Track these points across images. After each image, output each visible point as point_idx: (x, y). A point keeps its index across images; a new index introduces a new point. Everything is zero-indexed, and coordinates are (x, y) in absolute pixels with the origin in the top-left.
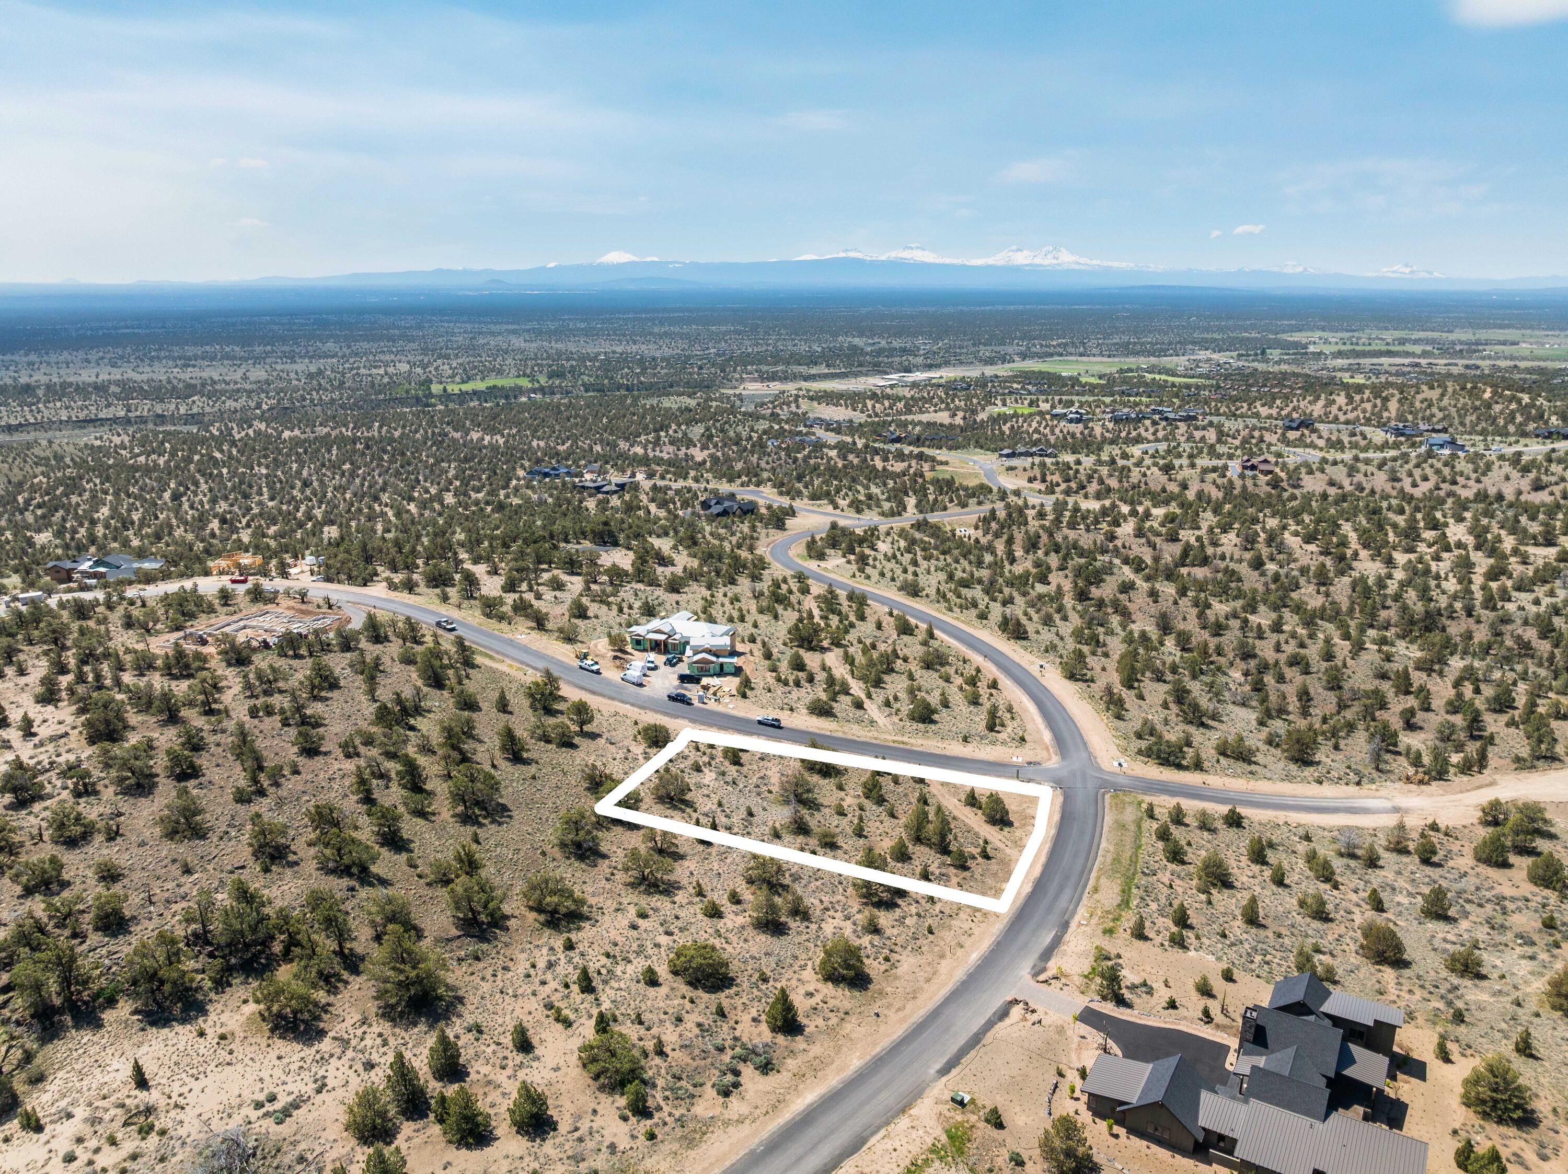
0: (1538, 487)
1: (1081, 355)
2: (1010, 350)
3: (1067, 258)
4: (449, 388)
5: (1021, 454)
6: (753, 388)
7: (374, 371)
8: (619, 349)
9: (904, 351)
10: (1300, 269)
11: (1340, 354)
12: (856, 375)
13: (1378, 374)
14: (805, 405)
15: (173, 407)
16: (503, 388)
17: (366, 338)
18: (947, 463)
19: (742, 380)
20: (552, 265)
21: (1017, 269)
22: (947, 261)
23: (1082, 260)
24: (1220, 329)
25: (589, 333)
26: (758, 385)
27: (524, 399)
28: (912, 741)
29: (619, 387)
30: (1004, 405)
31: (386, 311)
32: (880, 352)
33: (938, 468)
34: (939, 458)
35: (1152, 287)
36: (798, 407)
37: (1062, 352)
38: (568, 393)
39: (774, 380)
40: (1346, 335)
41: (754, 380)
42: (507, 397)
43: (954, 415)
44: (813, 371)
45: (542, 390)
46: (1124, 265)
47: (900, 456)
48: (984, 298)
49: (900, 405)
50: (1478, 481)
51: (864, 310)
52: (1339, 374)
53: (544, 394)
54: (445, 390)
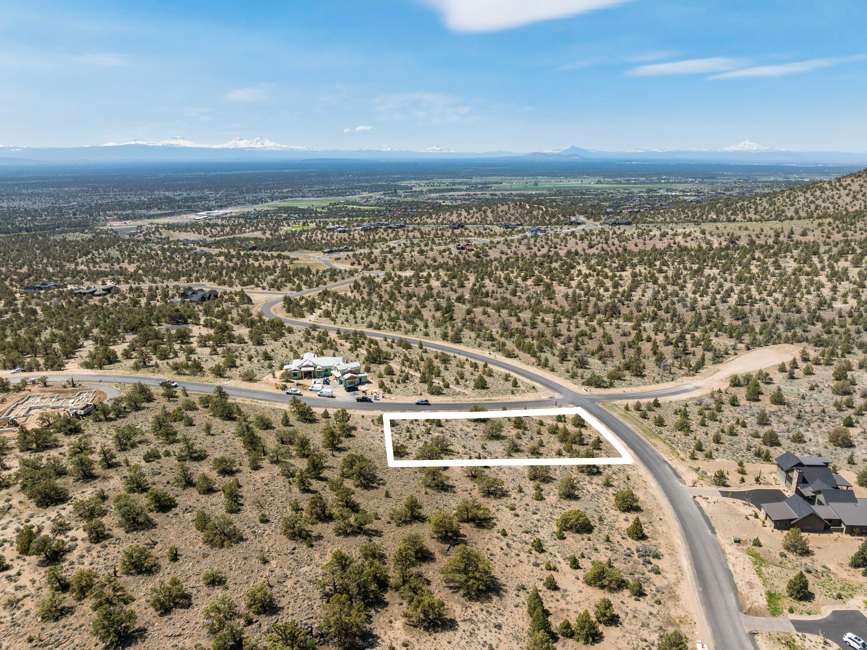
0: (591, 246)
1: (303, 197)
2: (263, 195)
3: (269, 144)
5: (336, 251)
6: (116, 225)
9: (201, 198)
10: (389, 149)
11: (430, 191)
12: (180, 213)
13: (455, 200)
14: (165, 234)
18: (298, 259)
19: (107, 220)
21: (241, 150)
22: (200, 146)
23: (278, 145)
24: (367, 181)
30: (289, 226)
32: (186, 200)
33: (294, 262)
34: (291, 257)
35: (319, 159)
36: (160, 234)
37: (291, 195)
39: (128, 219)
40: (428, 181)
41: (115, 220)
43: (264, 233)
44: (152, 213)
46: (300, 147)
47: (266, 258)
48: (230, 167)
49: (228, 229)
50: (566, 246)
51: (162, 175)
52: (438, 201)
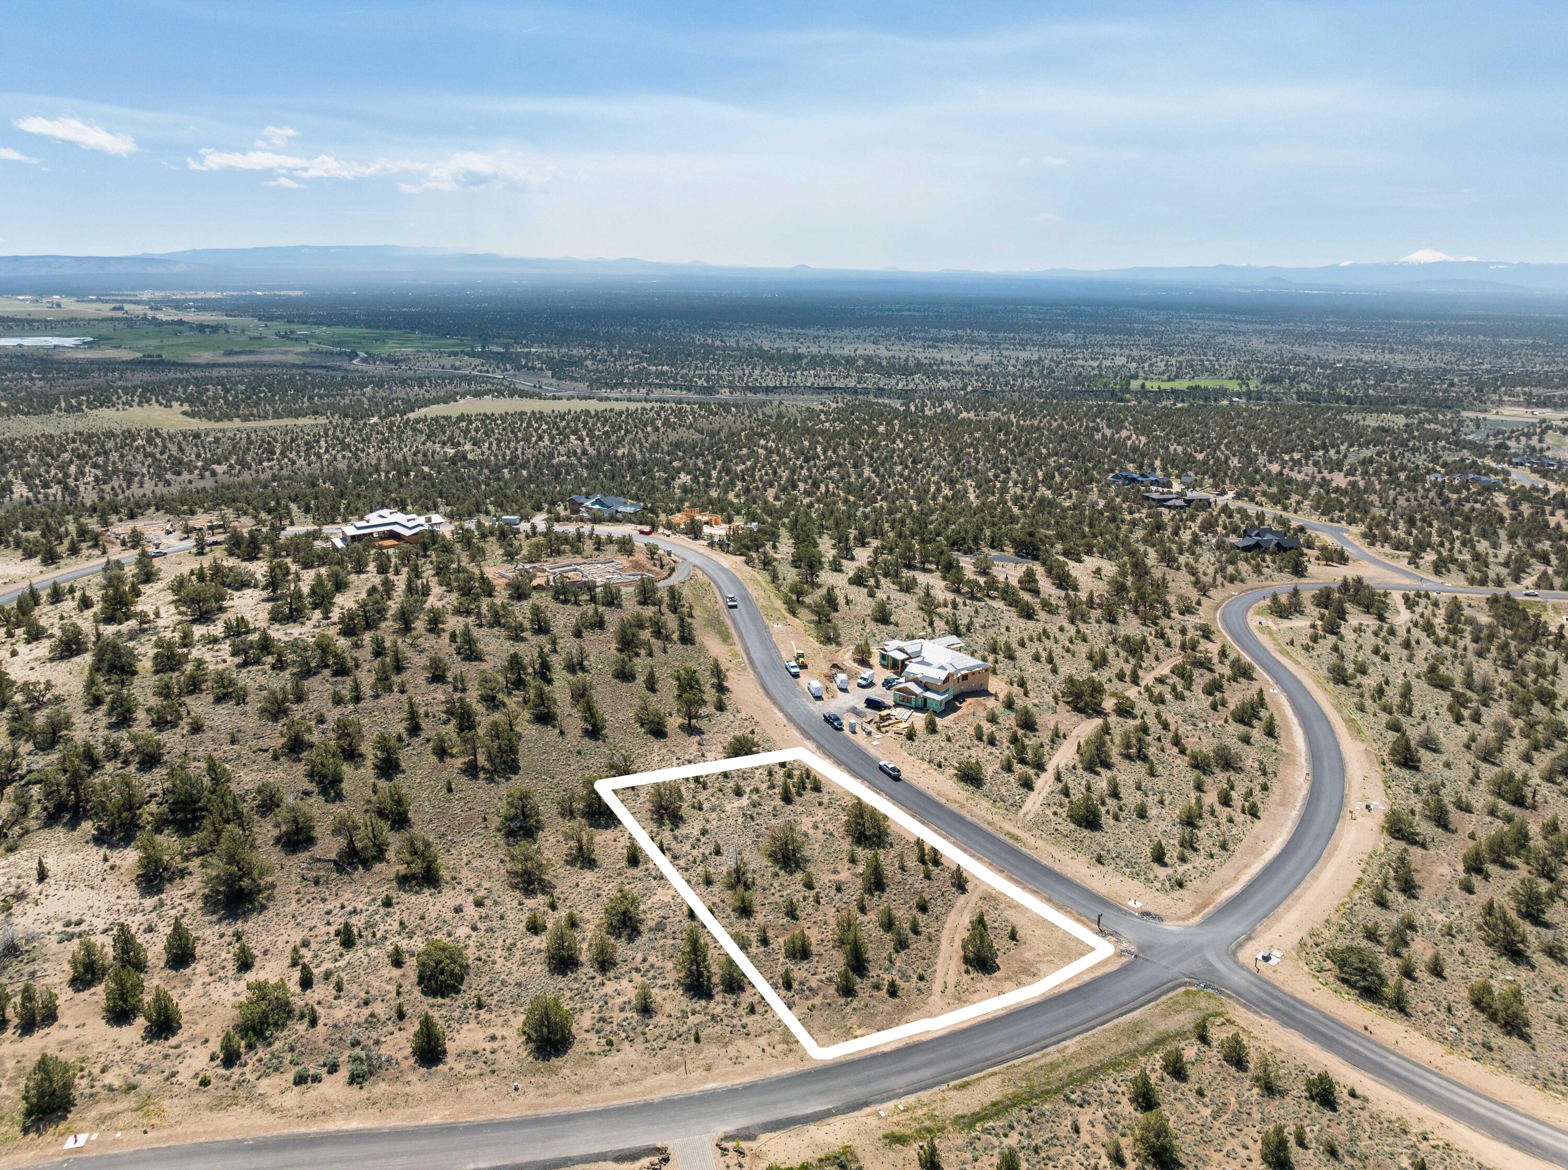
4: (1148, 385)
7: (1091, 362)
8: (1366, 358)
15: (893, 382)
16: (1206, 389)
17: (1106, 331)
19: (1501, 402)
20: (1346, 263)
25: (1343, 339)
26: (1521, 411)
27: (1225, 402)
28: (1031, 841)
29: (1339, 398)
31: (1142, 305)
36: (1541, 440)
38: (1276, 399)
42: (1206, 399)
45: (1249, 395)
53: (1249, 399)
54: (1143, 386)
